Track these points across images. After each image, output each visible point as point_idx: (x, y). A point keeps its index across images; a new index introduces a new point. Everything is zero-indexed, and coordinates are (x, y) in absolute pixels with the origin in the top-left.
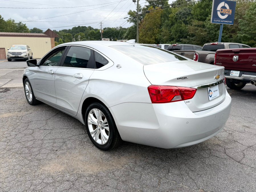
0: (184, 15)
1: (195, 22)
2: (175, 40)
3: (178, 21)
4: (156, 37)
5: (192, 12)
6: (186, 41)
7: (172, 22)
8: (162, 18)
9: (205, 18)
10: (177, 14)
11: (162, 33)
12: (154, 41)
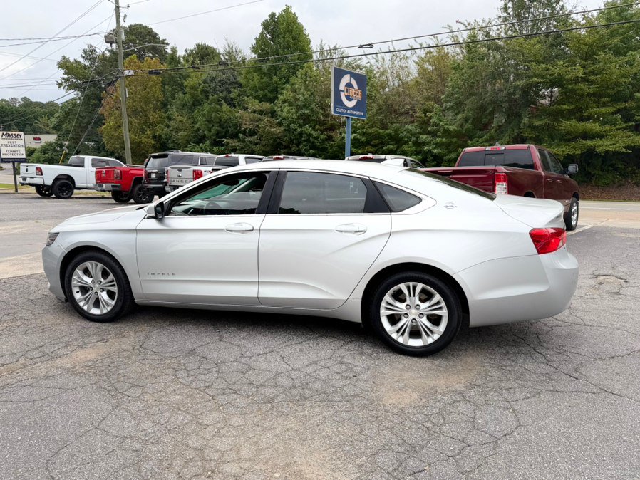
0: (223, 84)
1: (254, 104)
2: (208, 142)
3: (210, 97)
4: (155, 131)
5: (241, 80)
6: (237, 144)
7: (194, 97)
8: (167, 87)
9: (272, 96)
10: (205, 81)
11: (172, 123)
12: (153, 142)
